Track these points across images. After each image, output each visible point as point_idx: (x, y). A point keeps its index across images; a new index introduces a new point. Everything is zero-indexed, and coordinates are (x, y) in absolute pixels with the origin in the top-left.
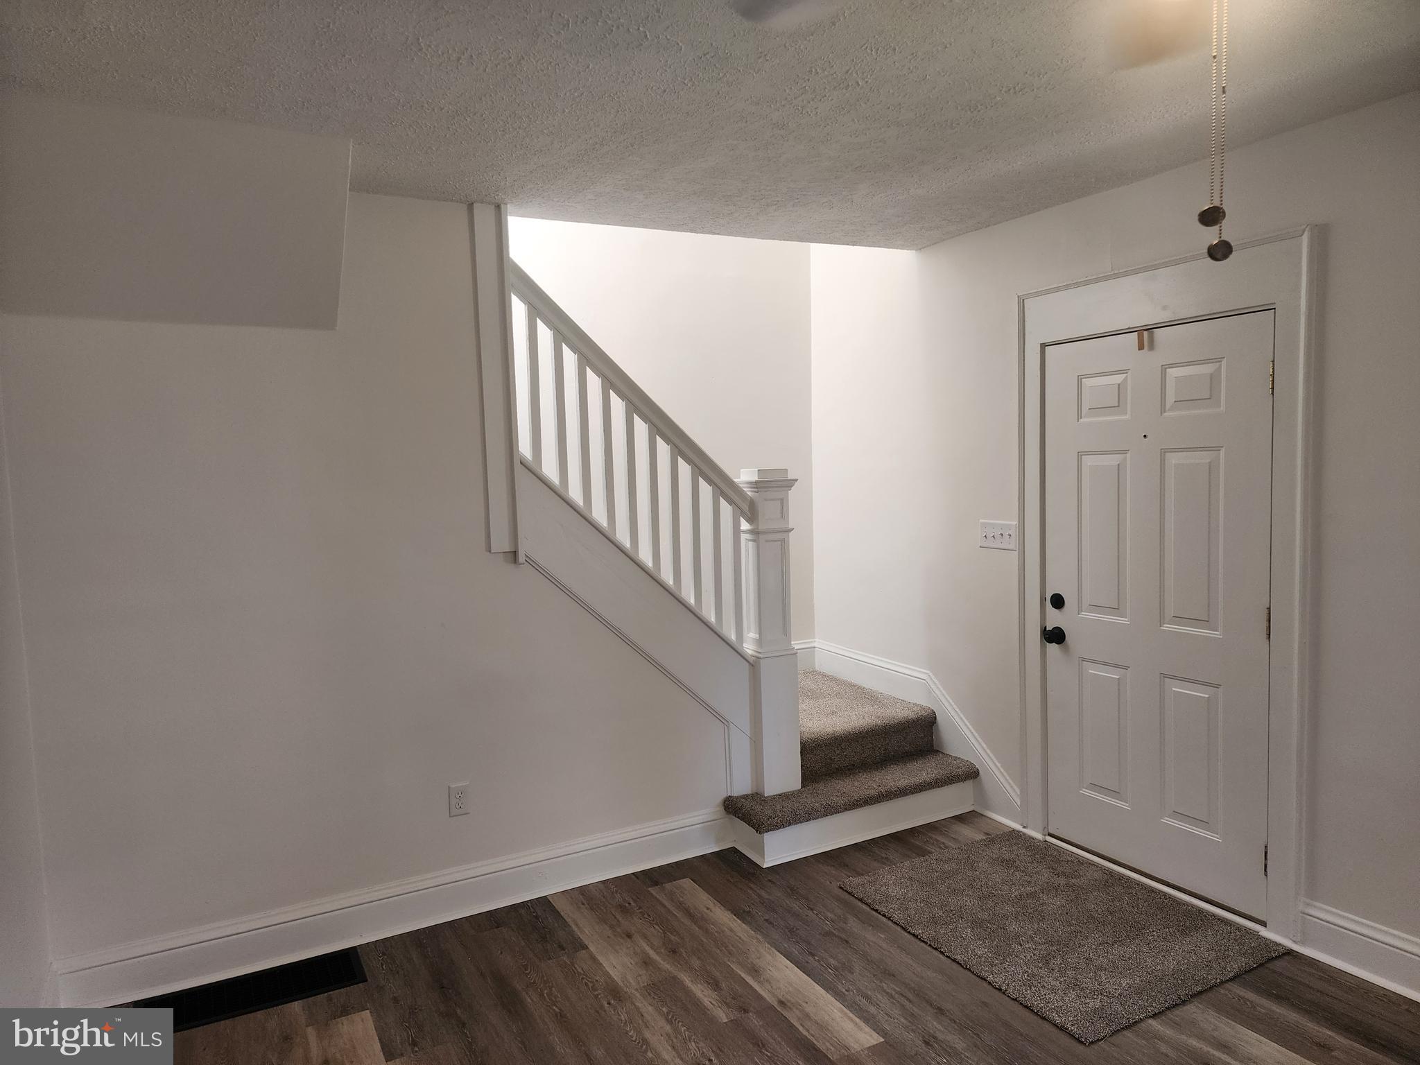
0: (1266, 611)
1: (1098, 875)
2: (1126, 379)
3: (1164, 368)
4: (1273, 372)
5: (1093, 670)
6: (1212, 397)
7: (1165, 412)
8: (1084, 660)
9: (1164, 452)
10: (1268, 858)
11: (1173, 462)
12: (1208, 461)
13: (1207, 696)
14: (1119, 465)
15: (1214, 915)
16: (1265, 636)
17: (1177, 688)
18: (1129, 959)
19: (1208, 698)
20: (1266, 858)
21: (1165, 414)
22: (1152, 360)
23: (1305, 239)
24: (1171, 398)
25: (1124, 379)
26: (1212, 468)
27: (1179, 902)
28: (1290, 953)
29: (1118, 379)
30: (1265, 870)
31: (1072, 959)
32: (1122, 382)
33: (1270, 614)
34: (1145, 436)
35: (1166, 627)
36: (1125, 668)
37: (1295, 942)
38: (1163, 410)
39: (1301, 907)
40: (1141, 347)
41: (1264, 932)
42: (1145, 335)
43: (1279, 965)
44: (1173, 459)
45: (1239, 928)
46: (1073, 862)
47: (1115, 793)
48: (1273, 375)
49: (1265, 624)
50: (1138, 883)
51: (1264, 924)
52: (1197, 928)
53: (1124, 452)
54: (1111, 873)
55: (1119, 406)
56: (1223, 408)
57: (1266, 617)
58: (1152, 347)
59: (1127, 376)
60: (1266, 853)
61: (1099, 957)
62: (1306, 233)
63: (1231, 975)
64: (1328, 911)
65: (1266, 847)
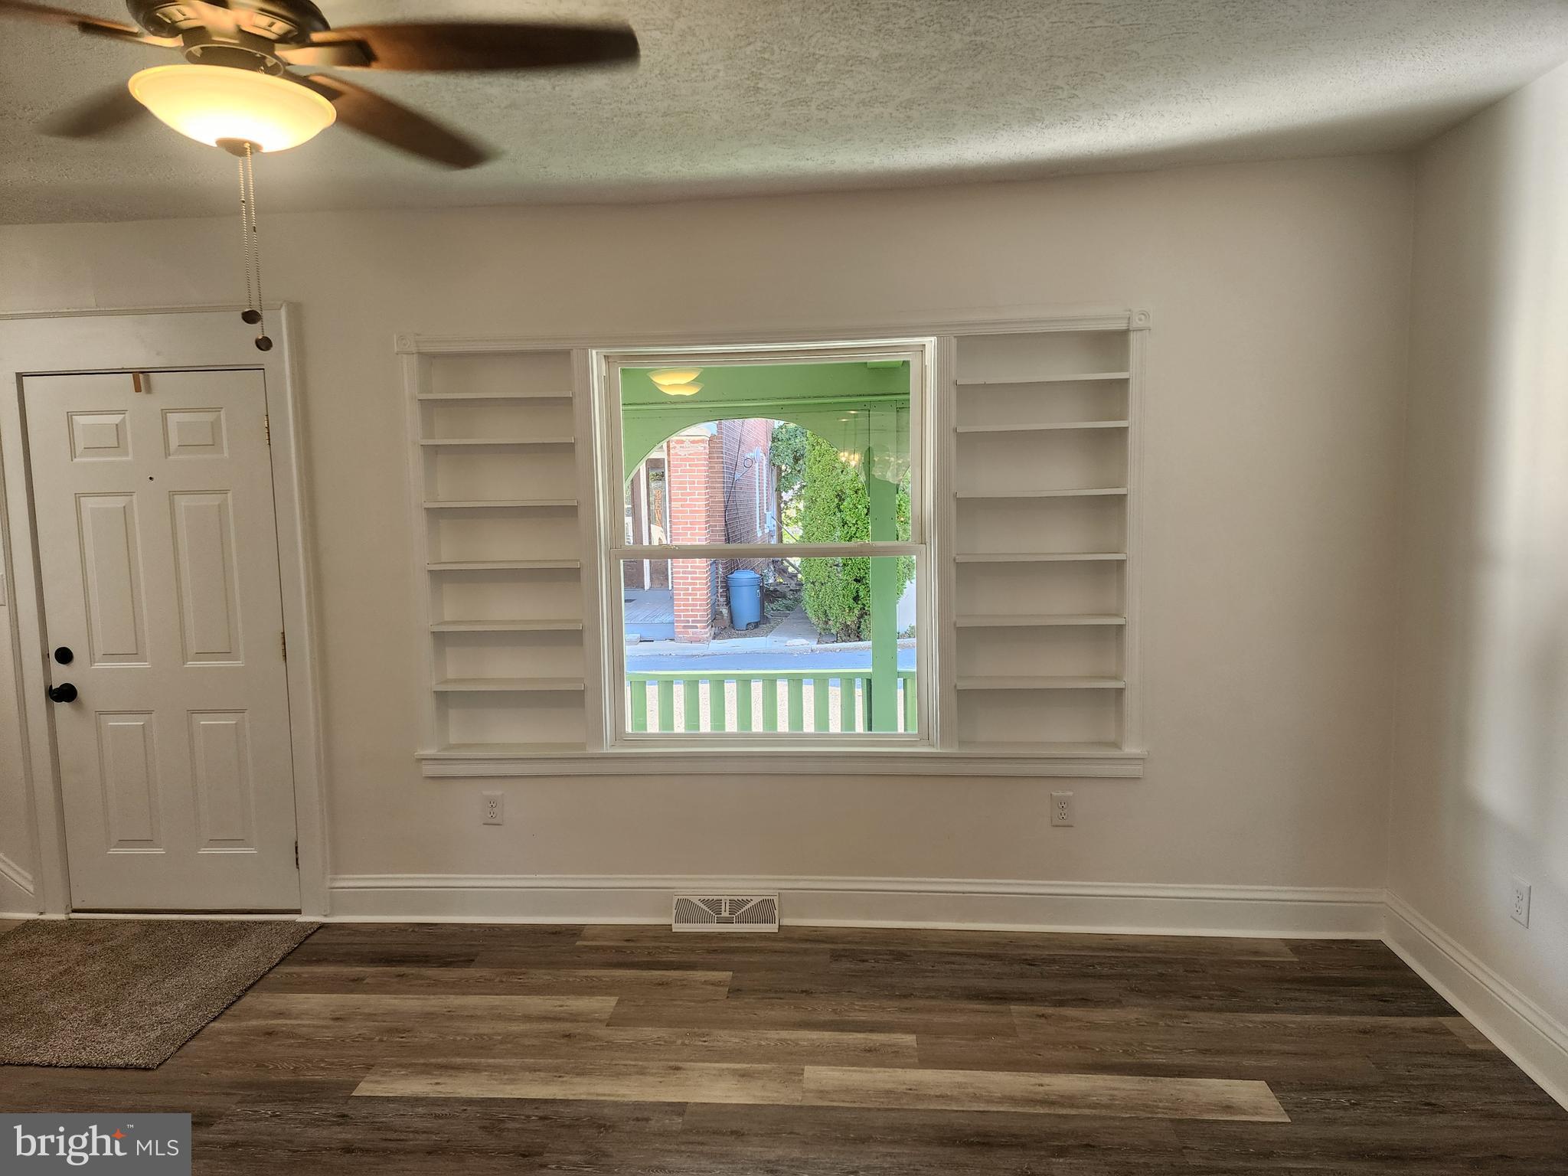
0: (281, 636)
1: (136, 930)
2: (124, 420)
3: (164, 413)
4: (268, 425)
5: (113, 722)
6: (214, 444)
7: (169, 455)
8: (101, 713)
9: (172, 494)
10: (299, 851)
11: (183, 504)
12: (217, 503)
13: (234, 722)
14: (124, 507)
15: (255, 922)
16: (282, 658)
17: (205, 721)
18: (183, 985)
19: (236, 724)
20: (297, 853)
21: (170, 457)
22: (150, 404)
23: (283, 312)
24: (174, 441)
25: (122, 420)
26: (221, 508)
27: (221, 923)
28: (322, 926)
29: (116, 419)
30: (297, 864)
31: (124, 1008)
32: (120, 422)
33: (284, 638)
34: (151, 478)
35: (190, 664)
36: (150, 712)
37: (325, 916)
38: (167, 454)
39: (328, 884)
40: (138, 389)
41: (298, 918)
42: (141, 378)
43: (315, 938)
44: (182, 502)
45: (279, 923)
46: (105, 927)
47: (148, 842)
48: (268, 428)
49: (281, 647)
50: (178, 922)
51: (298, 912)
52: (241, 937)
53: (130, 494)
54: (149, 923)
55: (119, 446)
56: (226, 454)
57: (281, 642)
58: (149, 390)
59: (124, 418)
60: (296, 848)
61: (152, 995)
62: (284, 307)
63: (277, 960)
64: (353, 879)
65: (296, 843)
